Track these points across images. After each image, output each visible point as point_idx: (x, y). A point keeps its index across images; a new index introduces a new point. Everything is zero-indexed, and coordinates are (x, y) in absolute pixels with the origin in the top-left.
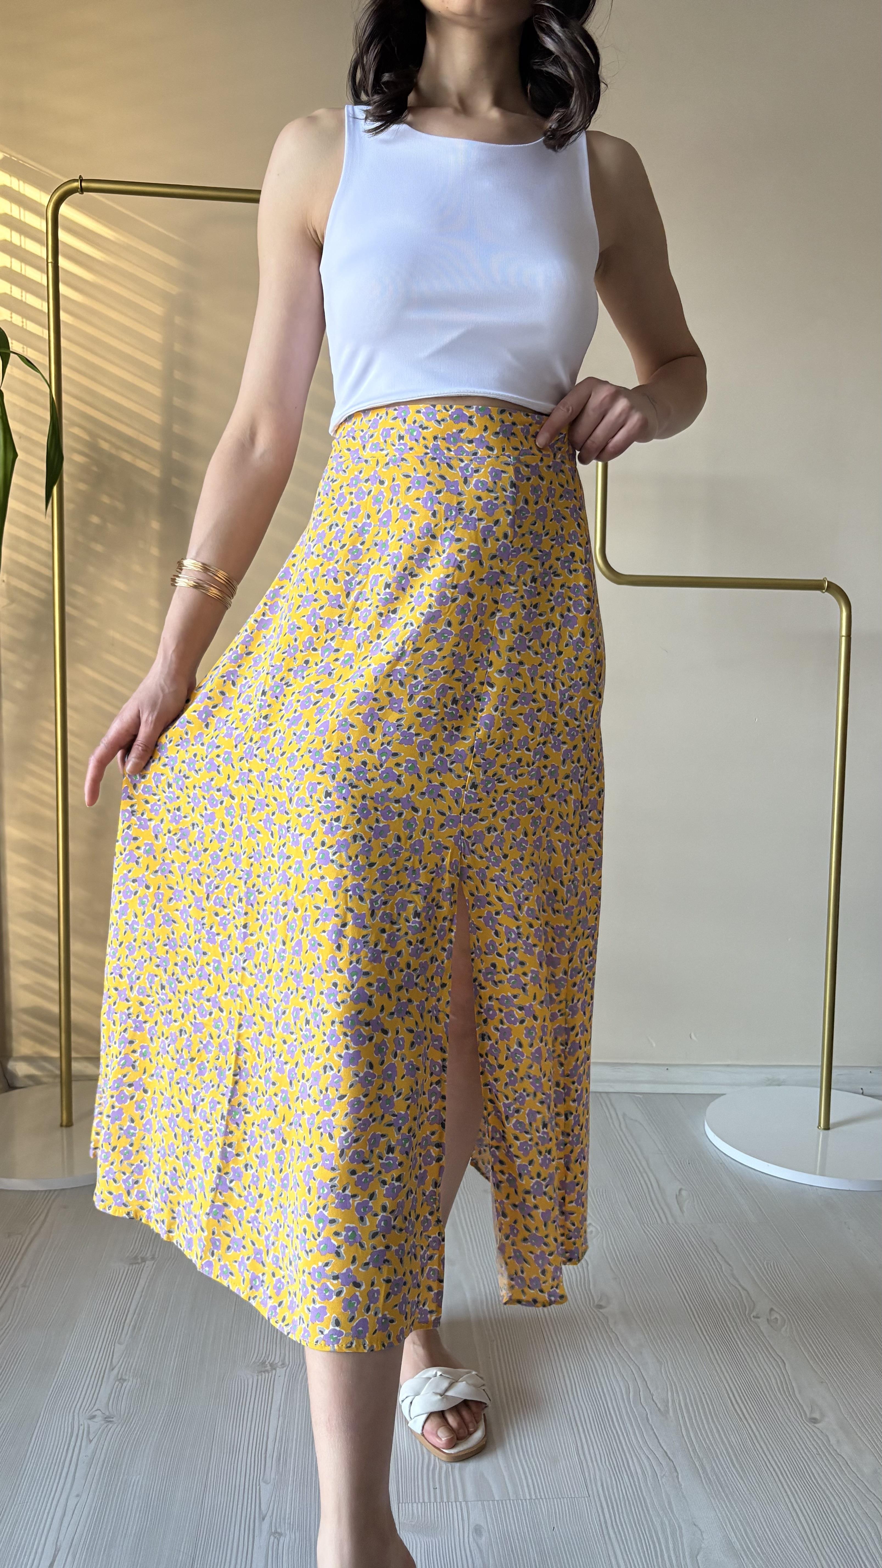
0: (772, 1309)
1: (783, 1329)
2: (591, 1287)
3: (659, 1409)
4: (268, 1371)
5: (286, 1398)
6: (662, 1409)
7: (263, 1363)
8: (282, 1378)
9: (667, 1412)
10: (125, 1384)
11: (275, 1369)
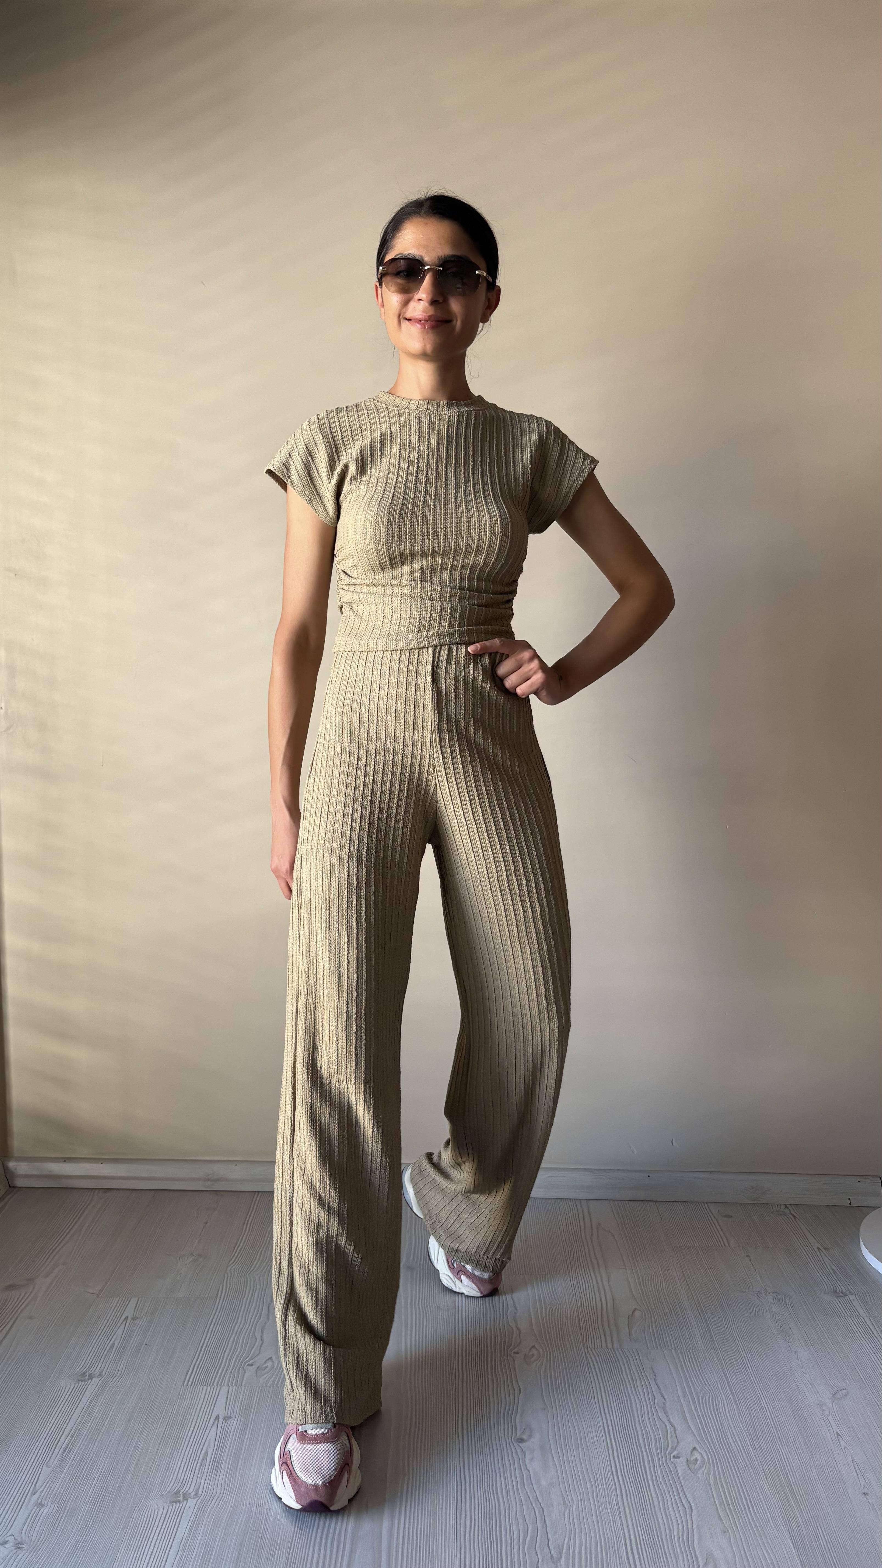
0: (694, 1449)
1: (701, 1471)
2: (518, 1418)
3: (552, 1556)
4: (179, 1502)
5: (190, 1530)
6: (555, 1556)
7: (177, 1493)
8: (192, 1509)
9: (559, 1559)
10: (42, 1510)
11: (187, 1500)
